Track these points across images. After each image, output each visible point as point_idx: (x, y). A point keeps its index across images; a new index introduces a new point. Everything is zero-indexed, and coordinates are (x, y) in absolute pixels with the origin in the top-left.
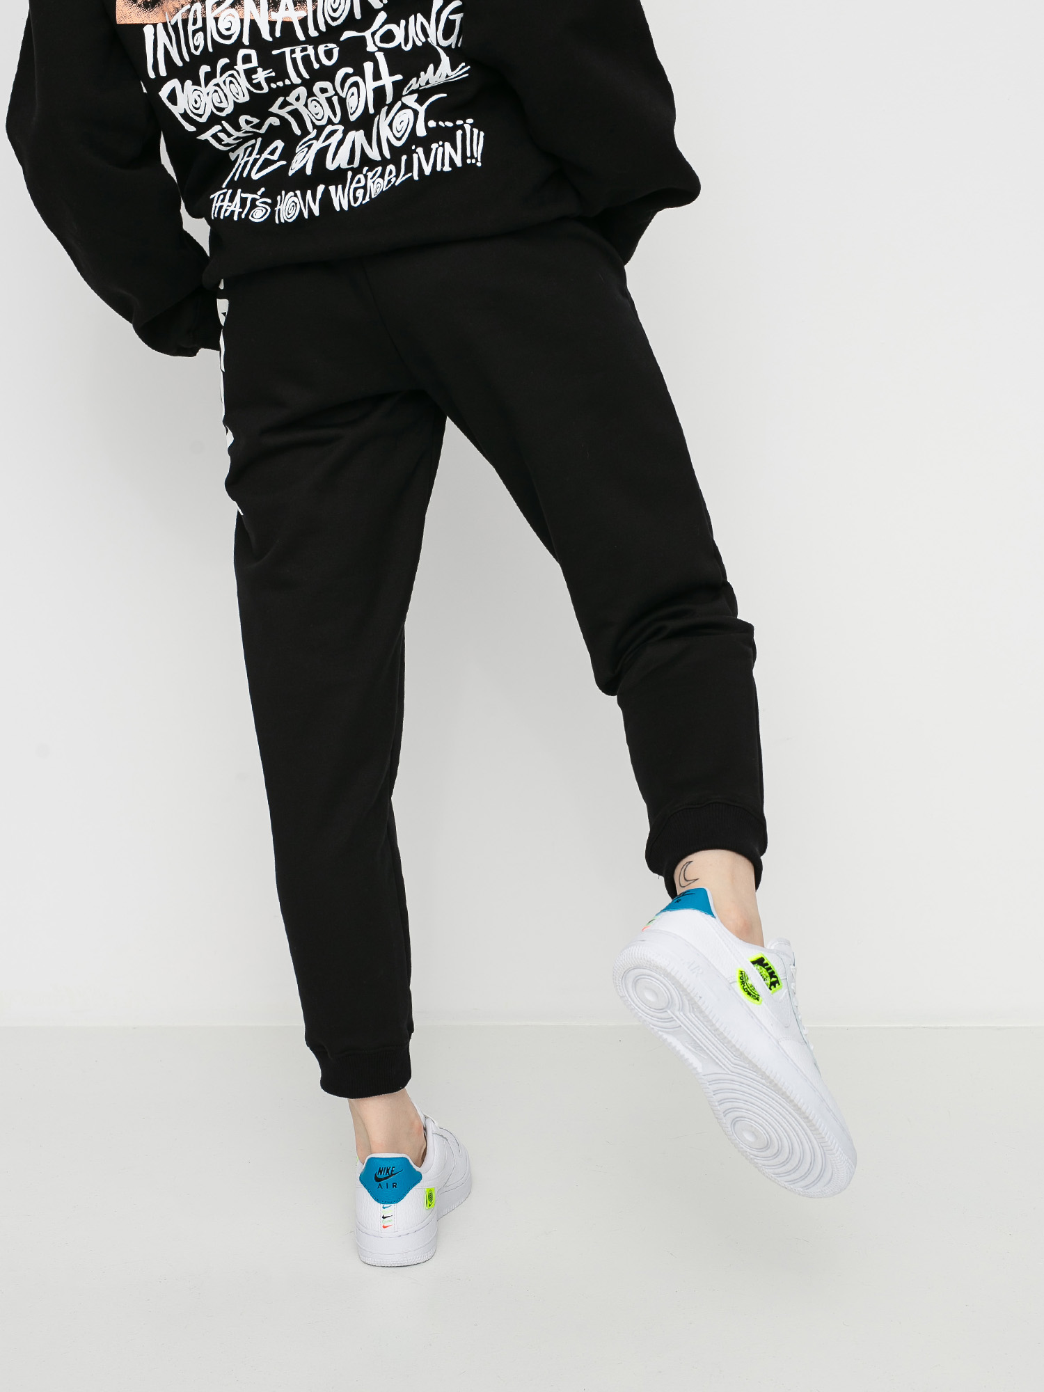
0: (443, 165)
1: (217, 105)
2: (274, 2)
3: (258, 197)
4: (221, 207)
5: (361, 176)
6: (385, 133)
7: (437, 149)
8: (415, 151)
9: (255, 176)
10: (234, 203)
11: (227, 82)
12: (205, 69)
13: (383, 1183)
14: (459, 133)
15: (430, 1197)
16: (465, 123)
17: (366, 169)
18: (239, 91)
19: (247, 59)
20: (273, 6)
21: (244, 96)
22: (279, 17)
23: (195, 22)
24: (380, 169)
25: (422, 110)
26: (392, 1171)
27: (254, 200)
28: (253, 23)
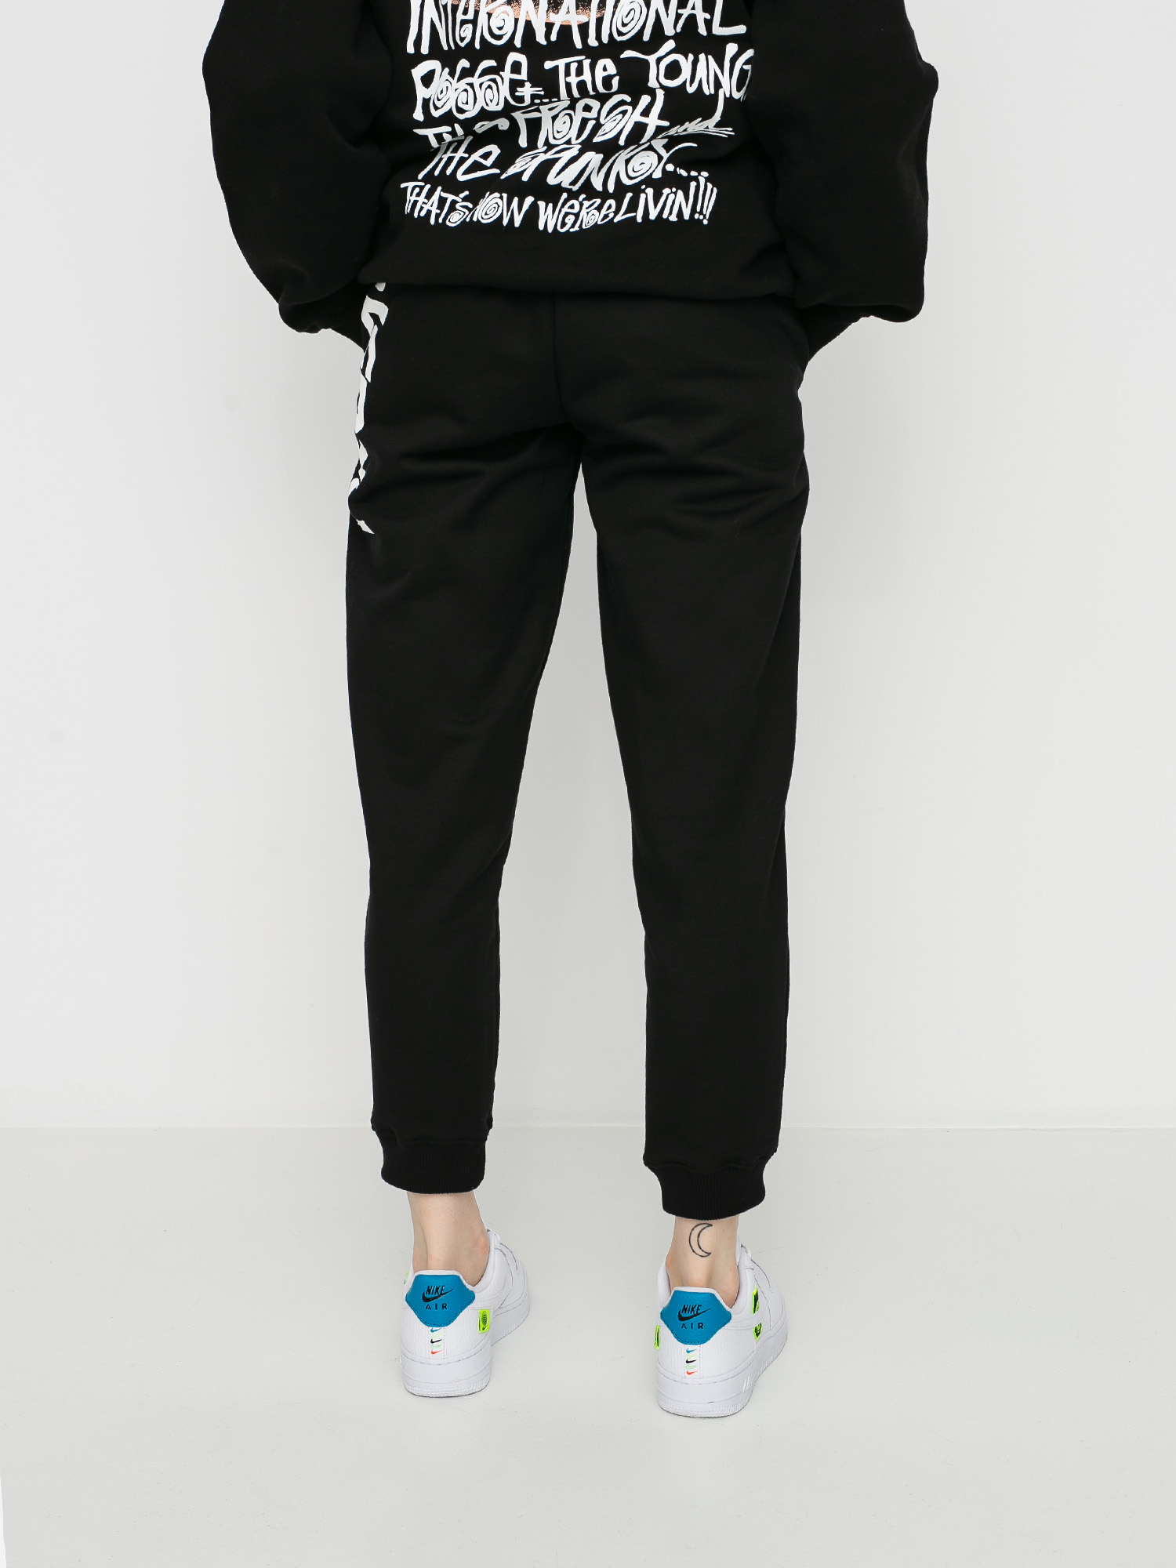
0: (670, 213)
1: (460, 105)
2: (555, 1)
3: (460, 200)
4: (416, 202)
5: (576, 203)
6: (619, 167)
7: (668, 195)
8: (643, 191)
9: (461, 177)
10: (431, 201)
11: (485, 86)
12: (464, 63)
13: (432, 1303)
14: (693, 184)
15: (484, 1320)
16: (699, 175)
17: (583, 196)
18: (495, 97)
19: (516, 67)
20: (553, 7)
21: (498, 104)
22: (558, 19)
23: (465, 12)
24: (599, 201)
25: (666, 155)
26: (442, 1290)
27: (454, 202)
28: (528, 24)
